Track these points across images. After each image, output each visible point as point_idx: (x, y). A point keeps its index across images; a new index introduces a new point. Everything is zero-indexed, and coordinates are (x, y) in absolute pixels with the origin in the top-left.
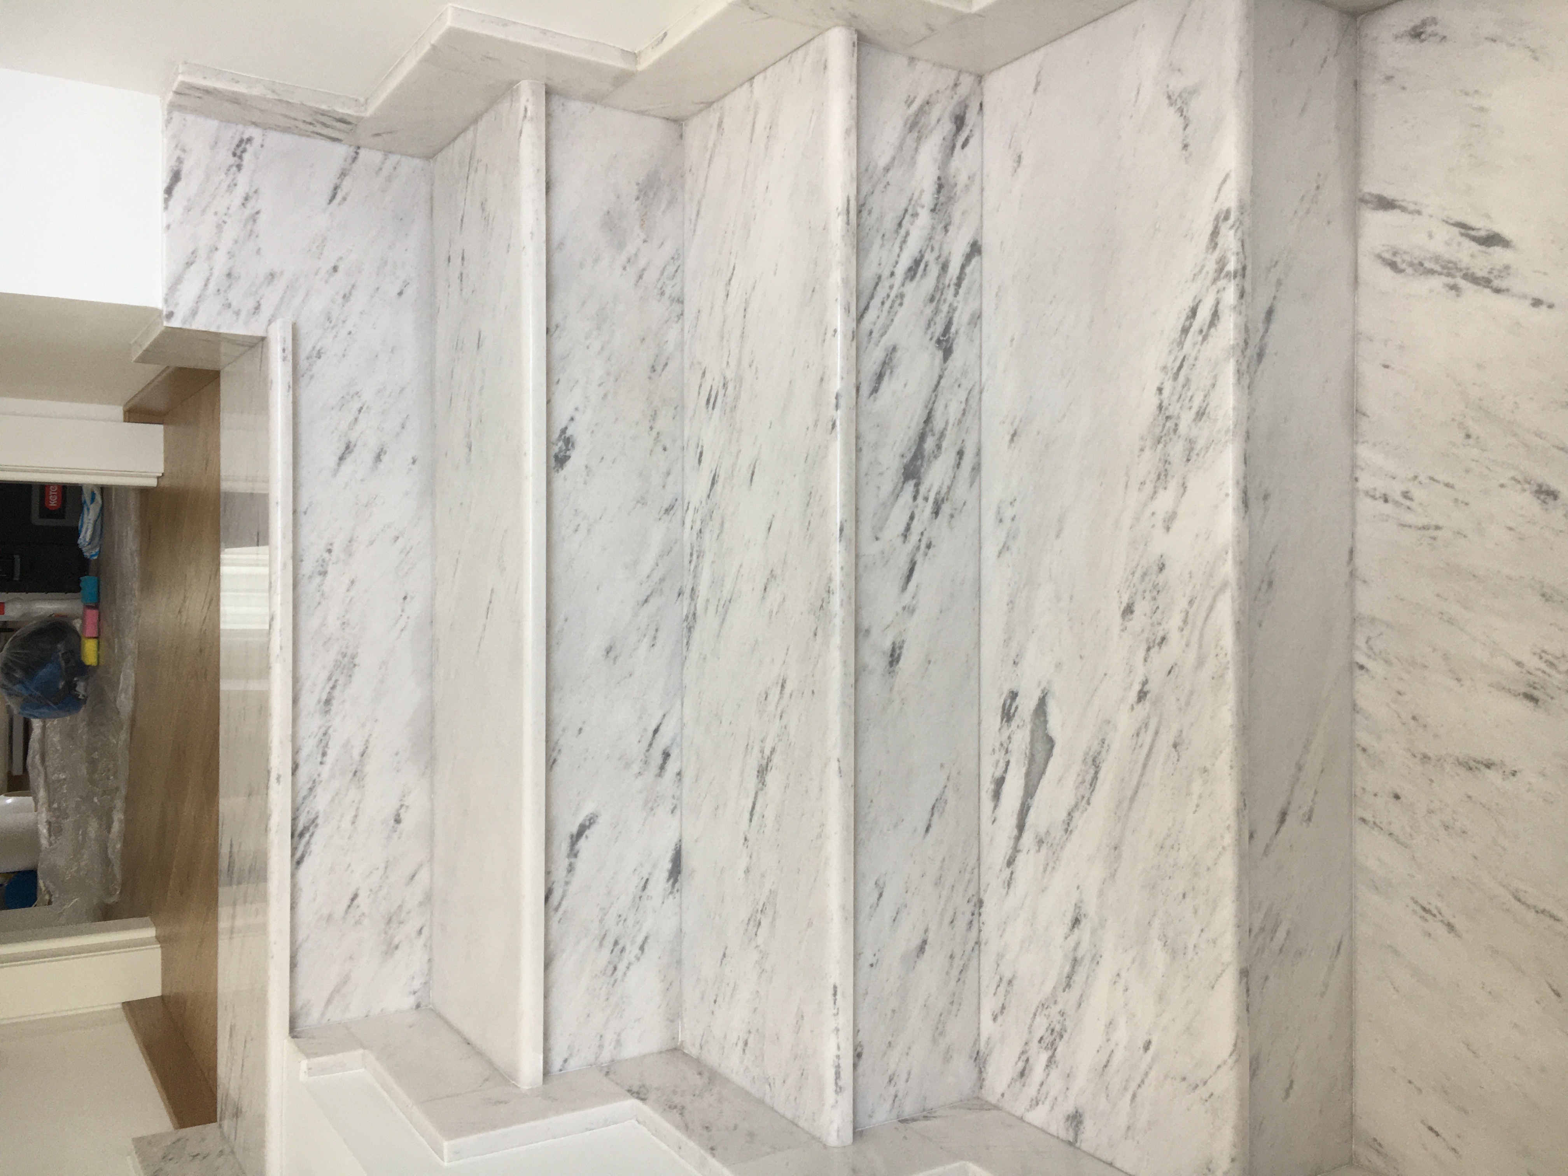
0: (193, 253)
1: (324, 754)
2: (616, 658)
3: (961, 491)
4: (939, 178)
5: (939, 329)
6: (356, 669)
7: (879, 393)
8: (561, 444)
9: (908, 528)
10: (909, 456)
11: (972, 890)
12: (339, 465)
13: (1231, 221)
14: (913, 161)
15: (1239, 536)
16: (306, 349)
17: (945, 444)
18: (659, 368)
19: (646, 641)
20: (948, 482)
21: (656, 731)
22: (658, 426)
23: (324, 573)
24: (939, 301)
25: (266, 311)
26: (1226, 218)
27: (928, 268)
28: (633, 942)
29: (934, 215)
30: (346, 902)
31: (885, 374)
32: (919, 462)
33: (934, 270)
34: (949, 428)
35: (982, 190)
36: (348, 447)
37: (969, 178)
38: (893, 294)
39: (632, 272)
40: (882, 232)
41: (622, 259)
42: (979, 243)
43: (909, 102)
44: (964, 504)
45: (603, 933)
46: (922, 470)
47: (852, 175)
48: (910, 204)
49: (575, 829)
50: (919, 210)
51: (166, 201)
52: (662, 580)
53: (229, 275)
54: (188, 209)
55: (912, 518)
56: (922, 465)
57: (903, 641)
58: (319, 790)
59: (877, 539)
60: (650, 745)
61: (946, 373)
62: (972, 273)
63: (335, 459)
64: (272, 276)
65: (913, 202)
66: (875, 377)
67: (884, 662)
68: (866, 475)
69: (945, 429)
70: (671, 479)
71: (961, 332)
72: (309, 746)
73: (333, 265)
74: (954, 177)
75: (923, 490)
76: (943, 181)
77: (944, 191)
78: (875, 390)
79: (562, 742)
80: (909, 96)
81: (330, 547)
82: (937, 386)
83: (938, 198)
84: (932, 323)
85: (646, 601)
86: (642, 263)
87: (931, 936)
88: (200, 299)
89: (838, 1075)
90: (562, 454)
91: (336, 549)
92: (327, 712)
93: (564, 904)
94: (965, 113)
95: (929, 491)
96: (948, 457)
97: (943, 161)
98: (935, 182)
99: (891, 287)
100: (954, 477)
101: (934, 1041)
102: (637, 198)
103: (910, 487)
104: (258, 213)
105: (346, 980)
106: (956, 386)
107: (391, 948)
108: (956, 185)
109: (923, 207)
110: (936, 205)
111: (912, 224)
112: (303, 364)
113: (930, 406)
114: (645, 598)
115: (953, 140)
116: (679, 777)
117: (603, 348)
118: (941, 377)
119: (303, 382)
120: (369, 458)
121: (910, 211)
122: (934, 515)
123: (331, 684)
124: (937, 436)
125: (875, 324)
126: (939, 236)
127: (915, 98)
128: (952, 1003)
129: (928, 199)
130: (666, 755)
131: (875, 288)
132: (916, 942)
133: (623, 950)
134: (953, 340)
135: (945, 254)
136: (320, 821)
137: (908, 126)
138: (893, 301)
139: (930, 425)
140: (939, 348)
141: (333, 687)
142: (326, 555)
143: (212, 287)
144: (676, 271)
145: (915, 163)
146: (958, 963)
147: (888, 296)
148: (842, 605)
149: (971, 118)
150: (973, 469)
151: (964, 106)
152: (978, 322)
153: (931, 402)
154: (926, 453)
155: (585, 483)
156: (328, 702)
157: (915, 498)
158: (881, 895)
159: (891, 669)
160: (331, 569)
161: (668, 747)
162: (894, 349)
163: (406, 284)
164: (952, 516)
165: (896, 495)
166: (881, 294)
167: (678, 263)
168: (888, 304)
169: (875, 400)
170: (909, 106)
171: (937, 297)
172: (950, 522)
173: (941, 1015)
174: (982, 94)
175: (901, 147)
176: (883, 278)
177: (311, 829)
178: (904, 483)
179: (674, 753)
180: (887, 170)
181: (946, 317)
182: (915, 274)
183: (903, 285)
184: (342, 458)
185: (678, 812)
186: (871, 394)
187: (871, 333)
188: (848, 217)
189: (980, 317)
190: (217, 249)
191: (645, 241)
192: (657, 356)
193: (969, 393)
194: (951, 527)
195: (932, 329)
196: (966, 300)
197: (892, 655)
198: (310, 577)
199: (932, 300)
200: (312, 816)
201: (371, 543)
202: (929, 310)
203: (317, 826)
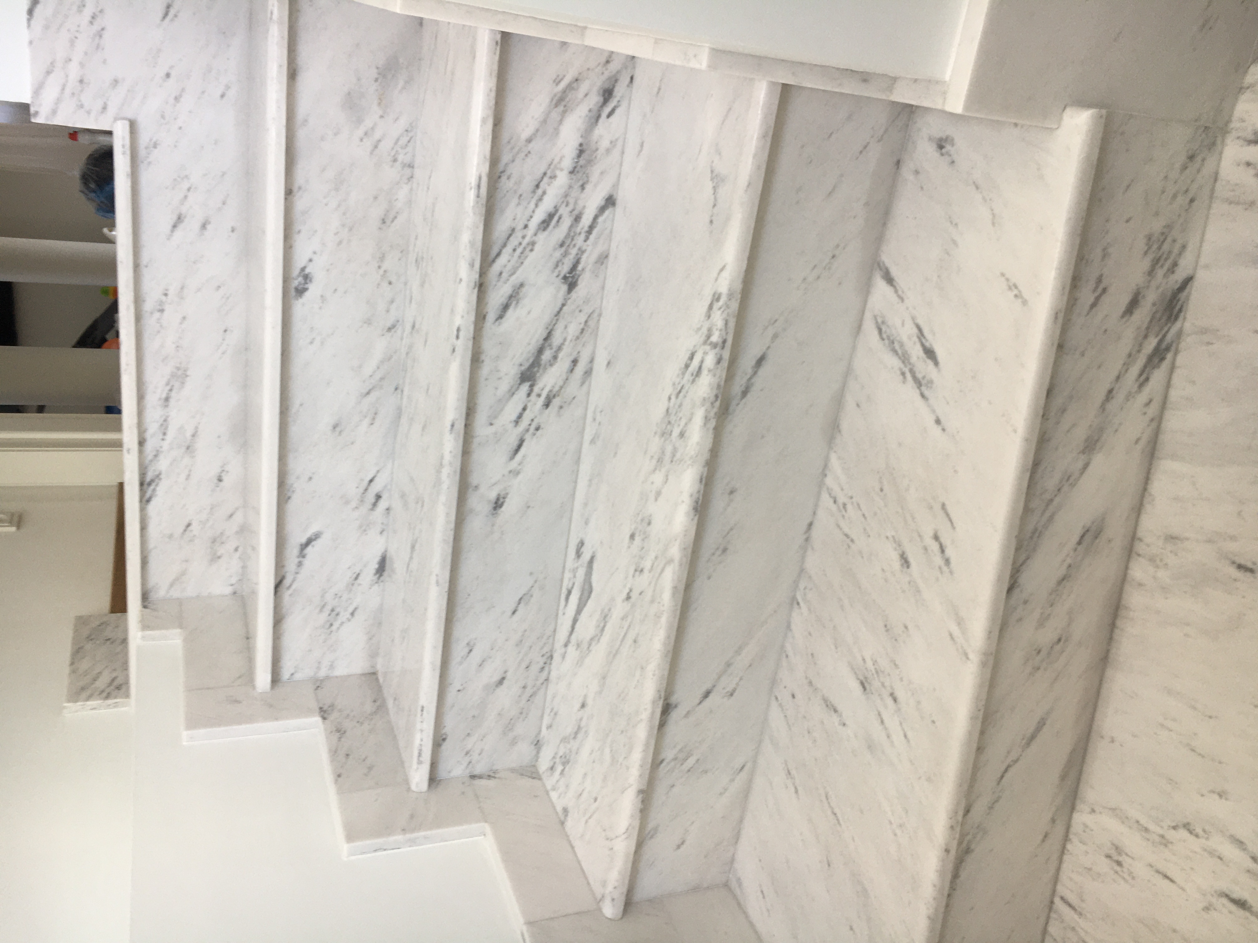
0: (51, 63)
1: (164, 434)
2: (340, 432)
3: (572, 388)
4: (581, 145)
5: (565, 268)
6: (188, 378)
7: (504, 319)
8: (301, 279)
9: (520, 416)
10: (526, 365)
11: (546, 649)
12: (172, 231)
13: (721, 303)
14: (557, 131)
15: (686, 531)
16: (144, 139)
17: (561, 355)
18: (388, 222)
19: (367, 421)
20: (560, 383)
21: (371, 481)
22: (386, 265)
23: (162, 311)
24: (569, 246)
25: (112, 111)
26: (718, 300)
27: (561, 221)
28: (346, 610)
29: (573, 176)
30: (182, 528)
31: (511, 305)
32: (536, 369)
33: (567, 222)
34: (567, 343)
35: (623, 153)
36: (179, 218)
37: (611, 142)
38: (525, 242)
39: (368, 143)
40: (519, 192)
41: (360, 132)
42: (615, 197)
43: (557, 81)
44: (574, 398)
45: (323, 603)
46: (538, 375)
47: (485, 157)
48: (549, 168)
49: (304, 540)
50: (558, 173)
51: (29, 20)
52: (382, 379)
53: (81, 81)
54: (47, 27)
55: (524, 409)
56: (538, 371)
57: (507, 494)
58: (161, 457)
59: (491, 424)
60: (366, 490)
61: (569, 302)
62: (605, 221)
63: (170, 227)
64: (116, 82)
65: (552, 167)
66: (501, 307)
67: (487, 508)
68: (486, 379)
69: (563, 344)
70: (394, 306)
71: (587, 270)
72: (152, 428)
73: (166, 72)
74: (596, 143)
75: (536, 389)
76: (584, 147)
77: (585, 156)
78: (500, 317)
79: (295, 485)
80: (558, 76)
81: (166, 292)
82: (559, 312)
83: (577, 162)
84: (560, 264)
85: (368, 393)
86: (377, 135)
87: (509, 675)
88: (58, 101)
89: (420, 755)
90: (301, 286)
91: (171, 292)
92: (166, 406)
93: (294, 587)
94: (614, 86)
95: (542, 389)
96: (563, 364)
97: (586, 130)
98: (577, 149)
99: (524, 237)
100: (567, 379)
101: (504, 733)
102: (376, 80)
103: (525, 387)
104: (103, 29)
105: (183, 573)
106: (577, 311)
107: (215, 558)
108: (597, 149)
109: (562, 170)
110: (575, 167)
111: (549, 185)
112: (142, 152)
113: (550, 328)
114: (367, 390)
115: (599, 111)
116: (387, 511)
117: (339, 206)
118: (563, 305)
119: (142, 167)
120: (197, 226)
121: (549, 174)
122: (545, 407)
123: (168, 388)
124: (554, 349)
125: (505, 266)
126: (575, 193)
127: (564, 76)
128: (521, 713)
129: (567, 163)
130: (378, 497)
131: (508, 238)
132: (496, 678)
133: (338, 614)
134: (579, 276)
135: (579, 208)
136: (162, 476)
137: (554, 102)
138: (525, 248)
139: (549, 341)
140: (564, 283)
141: (171, 390)
142: (164, 298)
143: (68, 91)
144: (409, 142)
145: (558, 134)
146: (529, 691)
147: (520, 244)
148: (448, 477)
149: (620, 91)
150: (586, 373)
151: (614, 80)
152: (605, 262)
153: (552, 324)
154: (543, 362)
155: (320, 308)
156: (167, 399)
157: (529, 395)
158: (471, 651)
159: (495, 512)
160: (167, 307)
161: (380, 492)
162: (522, 285)
163: (228, 87)
164: (561, 407)
165: (512, 393)
166: (513, 242)
167: (410, 134)
168: (519, 250)
169: (499, 325)
170: (557, 84)
171: (568, 242)
172: (559, 411)
173: (511, 719)
174: (634, 68)
175: (544, 122)
176: (516, 230)
177: (157, 480)
178: (520, 384)
179: (385, 496)
180: (529, 141)
181: (574, 258)
182: (548, 225)
183: (535, 235)
184: (175, 226)
185: (385, 533)
186: (497, 320)
187: (501, 274)
188: (479, 191)
189: (607, 257)
190: (70, 60)
191: (382, 117)
192: (388, 211)
193: (589, 316)
194: (559, 415)
195: (559, 268)
196: (595, 244)
197: (496, 503)
198: (152, 313)
199: (562, 245)
200: (157, 473)
201: (199, 290)
202: (558, 254)
203: (160, 479)
